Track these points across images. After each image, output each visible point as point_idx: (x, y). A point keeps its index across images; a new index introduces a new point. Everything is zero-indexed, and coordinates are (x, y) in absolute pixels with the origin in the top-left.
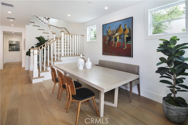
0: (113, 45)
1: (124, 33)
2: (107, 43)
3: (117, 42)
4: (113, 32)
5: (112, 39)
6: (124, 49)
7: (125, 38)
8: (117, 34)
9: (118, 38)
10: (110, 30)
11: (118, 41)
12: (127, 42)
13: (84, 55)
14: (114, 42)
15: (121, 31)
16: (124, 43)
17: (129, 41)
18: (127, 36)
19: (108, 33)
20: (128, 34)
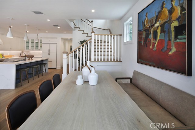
0: (151, 47)
1: (170, 20)
2: (143, 43)
3: (157, 41)
4: (151, 21)
5: (150, 35)
6: (170, 53)
7: (173, 29)
8: (157, 24)
9: (159, 31)
10: (147, 18)
11: (158, 38)
12: (176, 37)
13: (121, 62)
14: (153, 41)
15: (165, 15)
16: (170, 40)
17: (182, 34)
18: (176, 24)
19: (145, 25)
20: (178, 19)
